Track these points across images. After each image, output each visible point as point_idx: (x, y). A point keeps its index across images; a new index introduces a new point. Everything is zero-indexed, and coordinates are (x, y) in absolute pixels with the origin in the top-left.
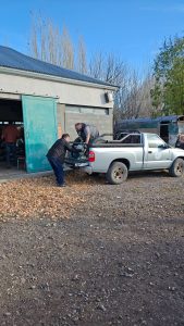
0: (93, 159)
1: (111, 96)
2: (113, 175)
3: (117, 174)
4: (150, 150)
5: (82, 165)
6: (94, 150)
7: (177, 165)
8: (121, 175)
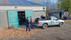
0: (39, 23)
1: (45, 8)
2: (44, 27)
3: (45, 27)
4: (53, 21)
5: (36, 25)
6: (39, 21)
7: (61, 24)
8: (46, 27)
